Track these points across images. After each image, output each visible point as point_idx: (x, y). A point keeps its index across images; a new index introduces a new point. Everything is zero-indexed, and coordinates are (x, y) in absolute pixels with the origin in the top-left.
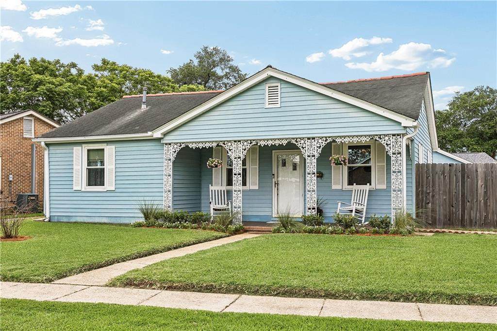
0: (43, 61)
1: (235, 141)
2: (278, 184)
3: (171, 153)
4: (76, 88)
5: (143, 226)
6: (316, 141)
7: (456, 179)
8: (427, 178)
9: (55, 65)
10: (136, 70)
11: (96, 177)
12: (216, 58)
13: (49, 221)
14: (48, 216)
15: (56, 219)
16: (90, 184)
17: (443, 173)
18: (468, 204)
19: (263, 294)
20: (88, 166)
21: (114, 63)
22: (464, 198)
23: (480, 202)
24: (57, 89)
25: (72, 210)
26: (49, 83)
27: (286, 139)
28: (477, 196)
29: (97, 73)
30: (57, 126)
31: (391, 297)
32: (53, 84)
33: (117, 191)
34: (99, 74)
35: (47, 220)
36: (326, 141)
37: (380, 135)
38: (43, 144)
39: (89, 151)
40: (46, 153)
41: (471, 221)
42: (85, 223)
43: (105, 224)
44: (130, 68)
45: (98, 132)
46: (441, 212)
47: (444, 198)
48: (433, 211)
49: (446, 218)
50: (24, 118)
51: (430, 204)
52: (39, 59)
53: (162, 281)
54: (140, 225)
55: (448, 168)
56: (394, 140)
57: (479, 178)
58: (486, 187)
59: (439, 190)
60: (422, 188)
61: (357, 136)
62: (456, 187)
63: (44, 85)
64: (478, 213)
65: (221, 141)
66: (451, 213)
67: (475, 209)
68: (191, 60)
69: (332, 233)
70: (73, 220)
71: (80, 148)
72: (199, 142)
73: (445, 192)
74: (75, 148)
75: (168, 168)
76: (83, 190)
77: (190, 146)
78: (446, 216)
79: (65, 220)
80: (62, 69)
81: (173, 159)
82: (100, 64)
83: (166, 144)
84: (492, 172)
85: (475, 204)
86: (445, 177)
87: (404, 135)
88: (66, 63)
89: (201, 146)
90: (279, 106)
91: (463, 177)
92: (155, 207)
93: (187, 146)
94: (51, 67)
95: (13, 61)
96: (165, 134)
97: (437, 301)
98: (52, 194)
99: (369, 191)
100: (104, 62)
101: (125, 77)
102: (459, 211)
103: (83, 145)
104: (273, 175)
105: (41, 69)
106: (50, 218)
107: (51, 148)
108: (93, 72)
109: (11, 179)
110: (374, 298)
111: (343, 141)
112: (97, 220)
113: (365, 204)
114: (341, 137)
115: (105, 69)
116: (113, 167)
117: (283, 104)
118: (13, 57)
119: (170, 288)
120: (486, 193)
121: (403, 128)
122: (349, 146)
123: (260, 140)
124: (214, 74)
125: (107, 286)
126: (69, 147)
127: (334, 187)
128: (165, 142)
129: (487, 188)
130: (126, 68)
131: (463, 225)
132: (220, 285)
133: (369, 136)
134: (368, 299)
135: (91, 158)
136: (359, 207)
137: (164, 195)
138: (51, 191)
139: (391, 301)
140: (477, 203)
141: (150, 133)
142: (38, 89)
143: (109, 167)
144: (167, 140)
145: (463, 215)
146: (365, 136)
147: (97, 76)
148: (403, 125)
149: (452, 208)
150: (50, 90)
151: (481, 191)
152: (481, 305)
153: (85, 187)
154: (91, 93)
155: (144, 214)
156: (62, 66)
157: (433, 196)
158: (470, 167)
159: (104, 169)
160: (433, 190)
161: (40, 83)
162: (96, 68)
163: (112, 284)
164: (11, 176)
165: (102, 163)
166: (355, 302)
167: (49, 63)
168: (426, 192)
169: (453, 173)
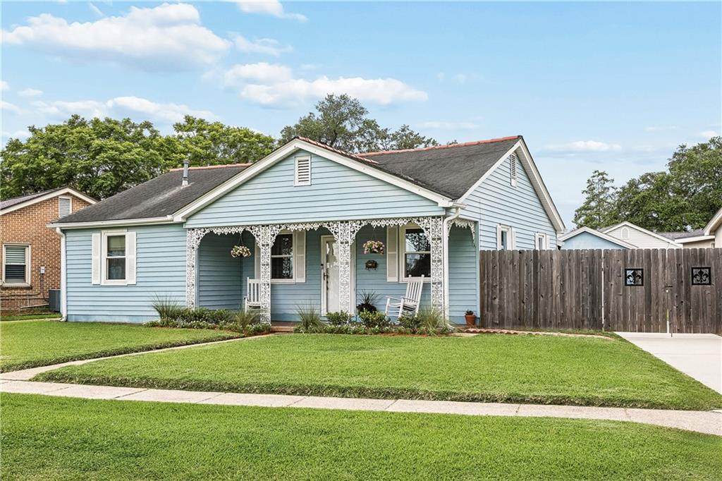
0: (109, 121)
1: (263, 226)
2: (327, 277)
3: (193, 240)
4: (147, 154)
5: (157, 326)
6: (350, 225)
7: (528, 268)
8: (493, 268)
9: (124, 126)
10: (228, 129)
11: (116, 268)
12: (345, 110)
13: (67, 321)
14: (64, 315)
15: (73, 319)
16: (110, 277)
17: (512, 262)
18: (541, 299)
19: (171, 388)
20: (108, 255)
21: (202, 121)
22: (537, 292)
23: (556, 296)
24: (123, 157)
25: (92, 308)
26: (112, 149)
27: (318, 222)
28: (552, 290)
29: (180, 133)
30: (93, 202)
31: (289, 391)
32: (117, 149)
33: (139, 284)
34: (184, 134)
35: (63, 320)
36: (360, 225)
37: (419, 217)
38: (58, 230)
39: (109, 238)
40: (63, 240)
41: (545, 320)
42: (104, 323)
43: (125, 324)
44: (222, 127)
45: (121, 215)
46: (510, 309)
47: (514, 292)
48: (501, 307)
49: (516, 317)
50: (60, 197)
51: (497, 300)
52: (102, 120)
53: (82, 376)
54: (154, 325)
55: (517, 256)
56: (434, 223)
57: (555, 267)
58: (563, 279)
59: (508, 282)
60: (488, 279)
61: (394, 219)
62: (527, 279)
63: (106, 152)
64: (553, 310)
65: (248, 226)
66: (521, 311)
67: (549, 306)
68: (311, 113)
69: (355, 333)
70: (92, 320)
71: (99, 234)
72: (225, 227)
73: (514, 284)
74: (94, 235)
75: (191, 257)
76: (102, 284)
77: (215, 231)
78: (515, 314)
79: (83, 320)
80: (133, 130)
81: (196, 247)
82: (183, 121)
83: (189, 229)
84: (570, 260)
85: (550, 299)
86: (514, 266)
87: (445, 217)
88: (138, 122)
89: (226, 231)
90: (309, 183)
91: (535, 267)
92: (172, 304)
93: (212, 232)
94: (118, 128)
95: (72, 123)
96: (188, 218)
97: (330, 394)
98: (69, 290)
99: (424, 284)
100: (188, 119)
101: (214, 139)
102: (531, 307)
103: (103, 232)
104: (322, 265)
105: (105, 131)
106: (67, 317)
107: (68, 235)
108: (174, 133)
109: (43, 272)
110: (273, 392)
111: (387, 225)
112: (117, 320)
113: (419, 300)
114: (376, 220)
115: (190, 130)
116: (135, 257)
117: (314, 181)
118: (71, 118)
119: (87, 383)
120: (563, 286)
121: (442, 209)
122: (407, 230)
123: (290, 224)
124: (343, 130)
125: (30, 380)
126: (87, 234)
127: (389, 279)
128: (187, 227)
129: (563, 281)
130: (216, 127)
131: (536, 326)
132: (133, 379)
133: (407, 218)
134: (268, 392)
135: (112, 246)
136: (410, 304)
137: (187, 289)
138: (69, 285)
139: (289, 394)
140: (552, 299)
141: (169, 217)
142: (97, 157)
143: (130, 257)
144: (191, 223)
145: (536, 313)
146: (403, 218)
147: (181, 137)
148: (439, 205)
149: (522, 304)
150: (113, 159)
151: (557, 284)
152: (370, 398)
153: (104, 281)
154: (169, 160)
155: (160, 312)
156: (134, 126)
157: (501, 290)
158: (543, 253)
159: (124, 259)
160: (501, 283)
161: (101, 149)
162: (179, 127)
163: (36, 379)
164: (43, 268)
165: (123, 251)
166: (254, 395)
167: (116, 123)
168: (492, 285)
169: (524, 263)
